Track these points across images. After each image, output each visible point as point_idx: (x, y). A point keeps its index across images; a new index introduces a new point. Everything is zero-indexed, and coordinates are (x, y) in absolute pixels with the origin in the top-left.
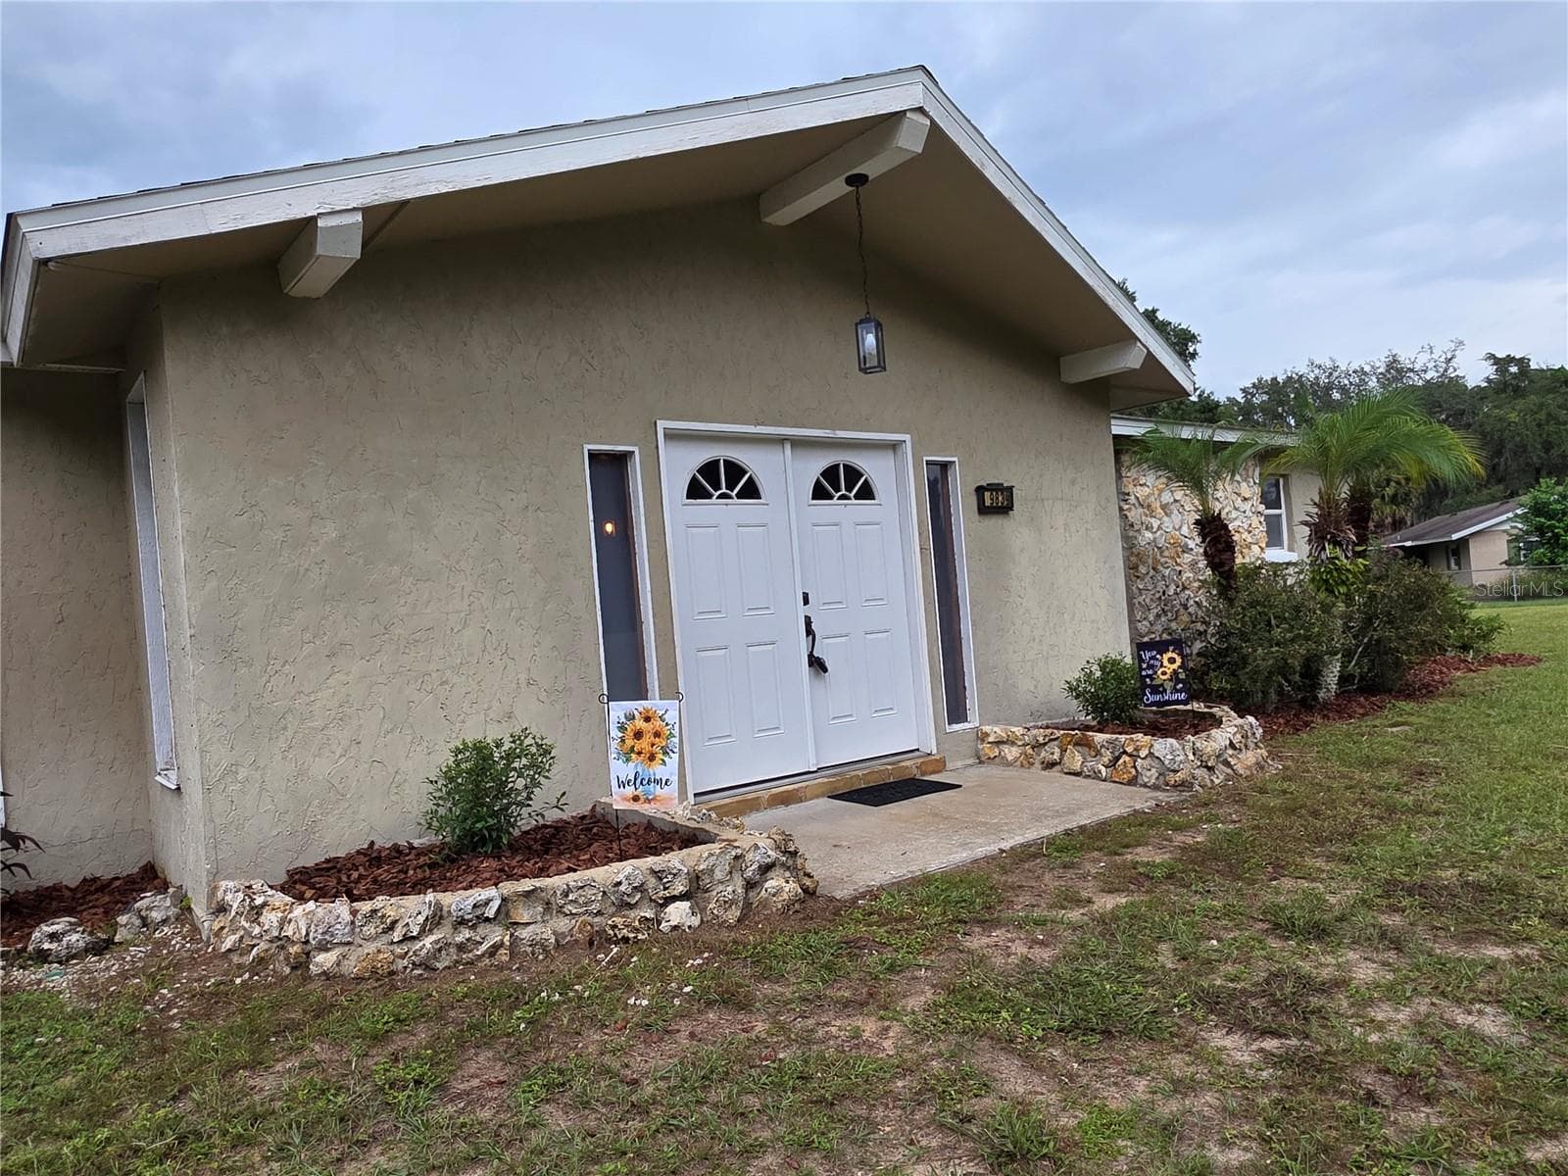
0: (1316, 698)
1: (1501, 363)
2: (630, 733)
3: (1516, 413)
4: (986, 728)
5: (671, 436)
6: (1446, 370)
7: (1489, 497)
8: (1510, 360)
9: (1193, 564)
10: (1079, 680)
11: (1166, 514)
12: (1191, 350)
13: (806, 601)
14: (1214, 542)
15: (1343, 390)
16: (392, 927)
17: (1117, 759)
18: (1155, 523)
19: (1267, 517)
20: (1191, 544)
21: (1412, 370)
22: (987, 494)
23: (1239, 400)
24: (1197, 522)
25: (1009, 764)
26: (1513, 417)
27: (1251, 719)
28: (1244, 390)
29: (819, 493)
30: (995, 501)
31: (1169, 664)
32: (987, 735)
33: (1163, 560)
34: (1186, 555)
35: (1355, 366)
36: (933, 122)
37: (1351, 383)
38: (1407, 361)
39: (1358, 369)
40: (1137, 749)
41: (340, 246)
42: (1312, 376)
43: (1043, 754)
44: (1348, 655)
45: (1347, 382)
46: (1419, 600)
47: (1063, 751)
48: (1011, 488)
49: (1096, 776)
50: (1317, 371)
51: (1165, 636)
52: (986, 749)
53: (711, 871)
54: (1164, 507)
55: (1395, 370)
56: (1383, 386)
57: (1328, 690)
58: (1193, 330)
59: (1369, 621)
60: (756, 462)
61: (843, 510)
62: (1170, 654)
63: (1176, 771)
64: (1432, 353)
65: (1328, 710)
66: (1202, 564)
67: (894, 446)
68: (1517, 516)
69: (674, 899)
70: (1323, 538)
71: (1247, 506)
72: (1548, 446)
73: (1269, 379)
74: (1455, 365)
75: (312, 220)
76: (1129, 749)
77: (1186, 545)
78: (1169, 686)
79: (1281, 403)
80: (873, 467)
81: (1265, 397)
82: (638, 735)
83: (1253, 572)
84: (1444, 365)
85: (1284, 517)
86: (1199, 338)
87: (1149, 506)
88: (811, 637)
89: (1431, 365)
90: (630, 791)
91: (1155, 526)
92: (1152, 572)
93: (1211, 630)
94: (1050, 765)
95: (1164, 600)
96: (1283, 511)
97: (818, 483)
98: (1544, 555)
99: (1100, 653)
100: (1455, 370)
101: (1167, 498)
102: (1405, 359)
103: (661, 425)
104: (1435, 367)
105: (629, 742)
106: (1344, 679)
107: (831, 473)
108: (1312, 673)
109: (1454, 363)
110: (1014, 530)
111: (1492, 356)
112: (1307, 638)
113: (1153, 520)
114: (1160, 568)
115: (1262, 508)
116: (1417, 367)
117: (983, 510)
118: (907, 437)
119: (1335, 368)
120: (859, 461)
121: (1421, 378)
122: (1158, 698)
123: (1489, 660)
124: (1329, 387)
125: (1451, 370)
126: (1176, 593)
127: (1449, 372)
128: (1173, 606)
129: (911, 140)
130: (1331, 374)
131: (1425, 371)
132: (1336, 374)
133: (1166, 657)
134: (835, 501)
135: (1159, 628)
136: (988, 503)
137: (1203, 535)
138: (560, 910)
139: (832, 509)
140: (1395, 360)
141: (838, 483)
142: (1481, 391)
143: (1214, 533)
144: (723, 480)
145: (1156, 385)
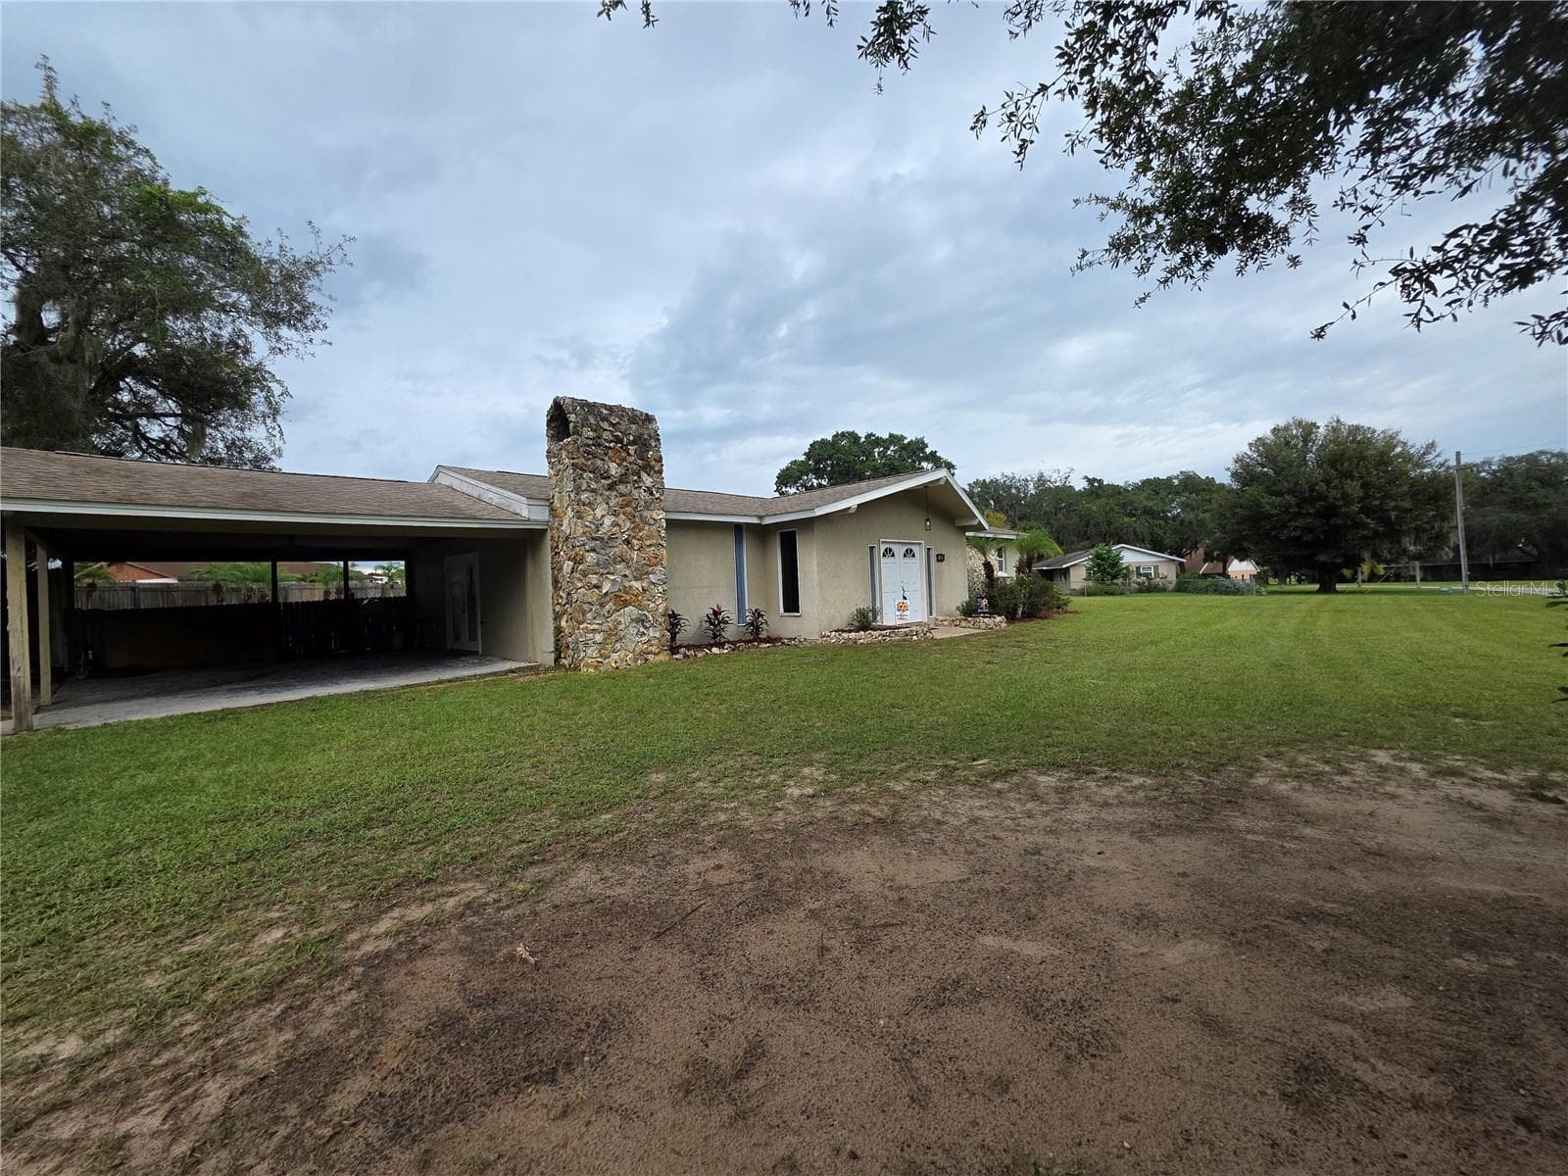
0: (1017, 615)
1: (1091, 481)
2: (899, 606)
3: (1095, 506)
5: (882, 543)
6: (1065, 482)
8: (1094, 480)
9: (982, 576)
10: (959, 605)
11: (976, 561)
13: (902, 582)
14: (987, 569)
15: (1017, 488)
17: (971, 623)
19: (999, 560)
20: (982, 570)
21: (1049, 481)
24: (983, 565)
25: (945, 626)
26: (1094, 508)
27: (1003, 617)
29: (905, 555)
30: (940, 558)
31: (985, 603)
32: (939, 618)
34: (981, 573)
35: (1023, 477)
39: (1025, 479)
40: (980, 621)
41: (853, 511)
43: (954, 623)
44: (1025, 604)
46: (1045, 590)
47: (959, 622)
48: (944, 555)
51: (976, 596)
53: (919, 631)
55: (1041, 480)
56: (1036, 488)
57: (1021, 613)
58: (954, 463)
59: (1030, 596)
60: (894, 548)
61: (909, 560)
64: (1059, 473)
65: (1020, 619)
66: (984, 576)
67: (920, 544)
68: (1090, 558)
70: (1019, 571)
71: (994, 557)
72: (1109, 524)
74: (1070, 480)
75: (850, 507)
76: (976, 620)
78: (984, 608)
79: (987, 493)
80: (916, 549)
82: (901, 606)
83: (999, 579)
85: (1004, 561)
87: (971, 558)
88: (903, 591)
90: (899, 617)
92: (972, 578)
94: (958, 625)
95: (974, 585)
97: (905, 553)
98: (1099, 577)
99: (963, 600)
100: (1069, 483)
101: (974, 554)
102: (1047, 475)
103: (881, 541)
105: (899, 608)
106: (1024, 611)
107: (907, 551)
108: (1016, 608)
110: (944, 566)
111: (1086, 477)
112: (1014, 598)
114: (974, 577)
115: (997, 558)
116: (1052, 480)
117: (938, 560)
118: (922, 542)
120: (913, 547)
121: (1053, 485)
122: (982, 611)
123: (1066, 612)
124: (1010, 487)
126: (978, 582)
129: (942, 482)
131: (1055, 482)
133: (983, 600)
134: (908, 557)
135: (974, 594)
137: (985, 568)
139: (907, 560)
140: (1042, 475)
141: (909, 553)
142: (1081, 494)
143: (988, 566)
144: (889, 552)
145: (980, 528)
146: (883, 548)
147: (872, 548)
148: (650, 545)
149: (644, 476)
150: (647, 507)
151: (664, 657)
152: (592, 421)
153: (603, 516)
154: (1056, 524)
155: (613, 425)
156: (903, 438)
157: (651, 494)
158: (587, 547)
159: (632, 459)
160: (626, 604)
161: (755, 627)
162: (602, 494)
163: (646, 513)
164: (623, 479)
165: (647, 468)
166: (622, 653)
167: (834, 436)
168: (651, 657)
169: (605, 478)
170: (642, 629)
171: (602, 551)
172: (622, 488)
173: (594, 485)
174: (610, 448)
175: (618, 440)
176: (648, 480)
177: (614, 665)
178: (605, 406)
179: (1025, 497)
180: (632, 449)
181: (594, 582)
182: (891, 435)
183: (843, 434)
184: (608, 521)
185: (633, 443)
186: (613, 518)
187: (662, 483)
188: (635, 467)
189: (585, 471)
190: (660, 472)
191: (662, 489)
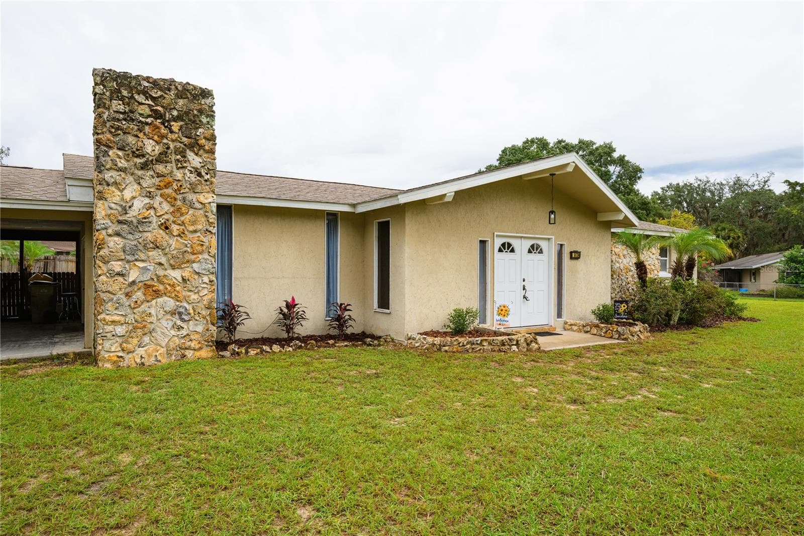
0: (669, 323)
1: (792, 185)
2: (500, 310)
3: (797, 210)
4: (568, 321)
5: (497, 236)
6: (764, 186)
7: (778, 249)
8: (797, 183)
9: (632, 276)
10: (595, 310)
11: (625, 258)
12: (639, 175)
13: (524, 281)
14: (641, 270)
15: (712, 193)
16: (459, 343)
17: (607, 331)
18: (620, 261)
19: (661, 260)
20: (632, 269)
21: (747, 185)
22: (573, 254)
23: (660, 192)
24: (635, 263)
25: (574, 331)
26: (795, 212)
27: (646, 325)
28: (662, 188)
29: (530, 252)
30: (575, 256)
31: (623, 308)
32: (567, 322)
33: (622, 273)
34: (630, 272)
36: (576, 164)
37: (715, 189)
38: (745, 181)
39: (719, 182)
40: (613, 329)
41: (449, 198)
42: (696, 185)
43: (585, 329)
44: (682, 311)
45: (713, 188)
47: (591, 328)
48: (580, 252)
49: (601, 336)
50: (699, 182)
51: (620, 299)
52: (567, 326)
53: (520, 340)
54: (624, 256)
55: (738, 184)
56: (732, 191)
57: (674, 322)
58: (641, 167)
60: (515, 243)
61: (535, 256)
62: (624, 305)
63: (624, 335)
64: (757, 177)
65: (673, 328)
66: (636, 276)
67: (549, 239)
68: (781, 261)
69: (513, 345)
70: (676, 274)
71: (654, 256)
73: (675, 184)
74: (769, 184)
75: (446, 194)
76: (611, 329)
77: (630, 269)
78: (623, 313)
79: (680, 196)
80: (544, 245)
81: (673, 193)
82: (502, 310)
83: (653, 281)
84: (763, 184)
85: (668, 261)
86: (643, 171)
87: (619, 255)
88: (525, 291)
89: (757, 183)
90: (499, 322)
91: (620, 262)
92: (618, 277)
93: (637, 299)
94: (587, 332)
95: (620, 286)
96: (667, 259)
97: (529, 249)
98: (793, 279)
99: (602, 303)
100: (769, 187)
101: (625, 252)
103: (496, 233)
104: (759, 184)
105: (500, 312)
106: (680, 319)
107: (532, 246)
108: (669, 315)
109: (768, 183)
110: (580, 264)
111: (788, 181)
112: (668, 304)
113: (620, 260)
114: (621, 276)
115: (659, 257)
116: (750, 184)
117: (571, 258)
118: (553, 237)
119: (708, 182)
120: (541, 243)
121: (751, 189)
122: (619, 317)
123: (740, 319)
124: (704, 191)
125: (766, 186)
126: (625, 285)
127: (765, 187)
128: (624, 289)
129: (570, 169)
130: (706, 184)
131: (753, 186)
132: (708, 184)
133: (622, 305)
134: (533, 254)
135: (618, 296)
136: (573, 256)
137: (637, 268)
138: (491, 344)
139: (532, 256)
140: (739, 179)
141: (534, 249)
142: (781, 198)
143: (641, 268)
144: (507, 247)
145: (627, 223)
146: (498, 243)
147: (483, 243)
148: (195, 231)
149: (190, 155)
150: (193, 189)
151: (205, 353)
152: (125, 93)
153: (134, 198)
154: (751, 227)
155: (154, 99)
156: (593, 143)
157: (199, 175)
158: (110, 231)
159: (174, 136)
160: (157, 294)
161: (340, 321)
162: (132, 174)
163: (191, 196)
164: (162, 158)
165: (195, 146)
166: (152, 347)
167: (524, 143)
168: (189, 354)
169: (138, 156)
170: (179, 323)
171: (130, 236)
172: (160, 168)
173: (122, 163)
174: (147, 124)
175: (157, 115)
176: (195, 160)
177: (138, 361)
178: (147, 79)
179: (720, 200)
180: (176, 126)
181: (118, 269)
182: (581, 142)
183: (532, 141)
184: (138, 204)
185: (176, 119)
186: (147, 200)
187: (213, 164)
188: (178, 145)
189: (110, 147)
190: (212, 151)
191: (213, 171)
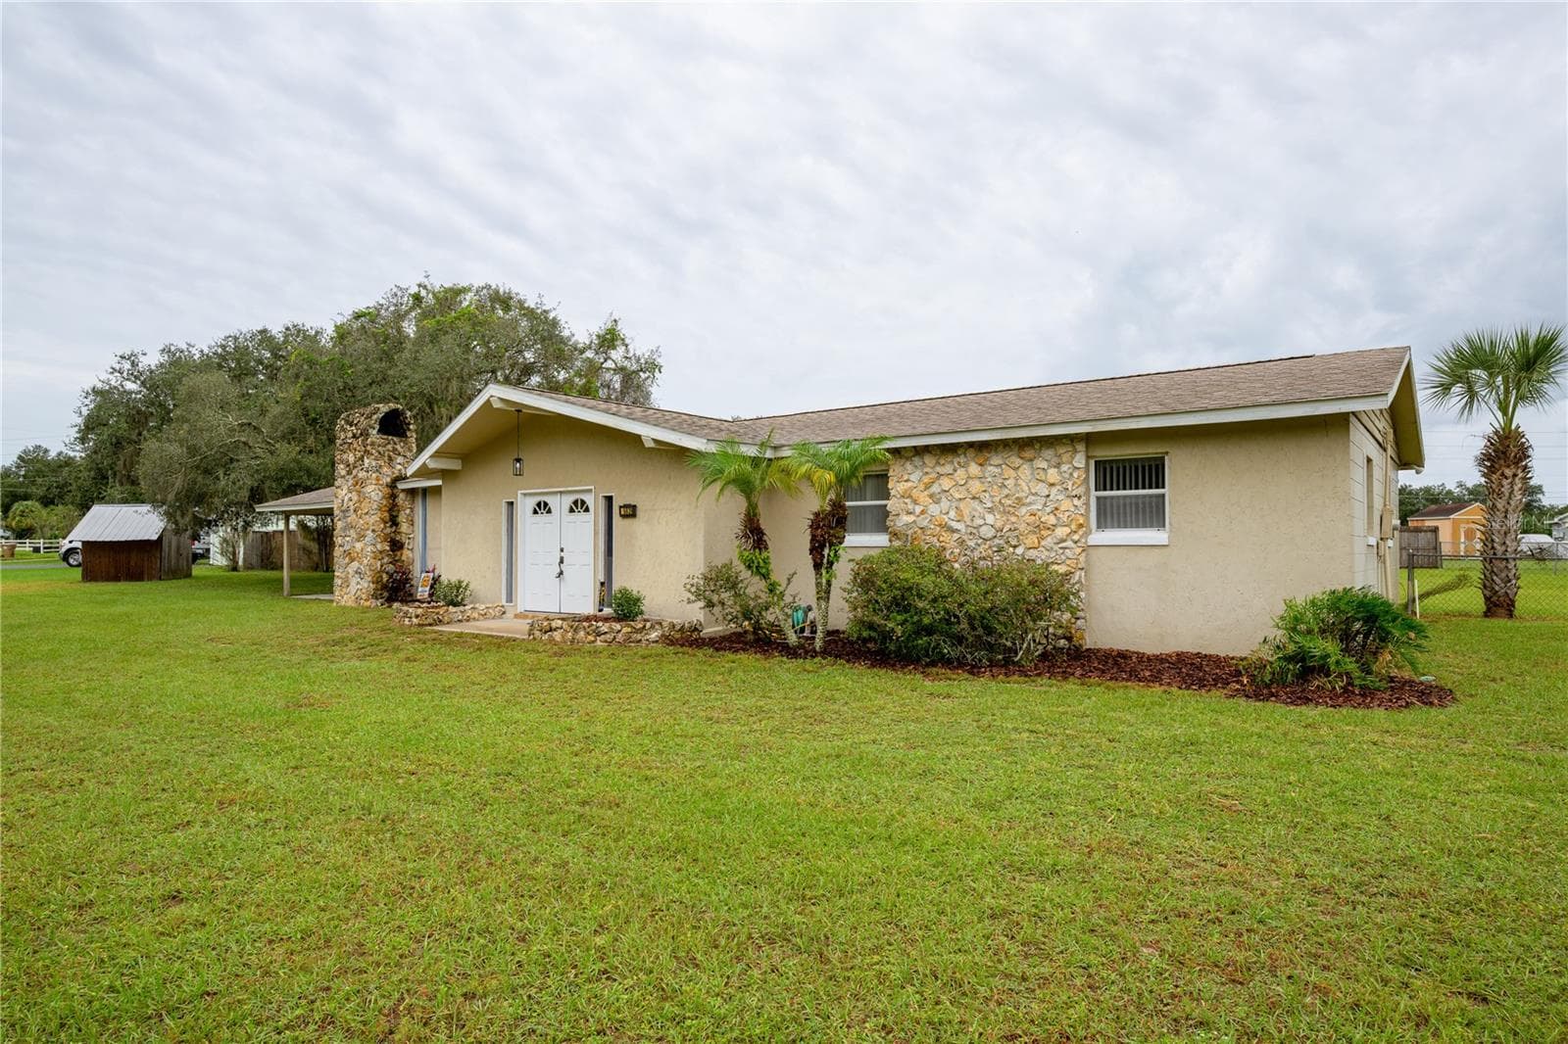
5: (524, 494)
11: (934, 502)
13: (562, 550)
18: (918, 509)
22: (627, 509)
29: (572, 510)
30: (631, 512)
48: (635, 506)
54: (931, 496)
60: (552, 501)
67: (591, 490)
71: (1051, 490)
80: (589, 500)
85: (1167, 497)
87: (909, 496)
88: (562, 564)
91: (918, 511)
96: (1166, 491)
97: (571, 507)
101: (934, 489)
103: (520, 491)
107: (575, 503)
110: (637, 525)
117: (625, 516)
118: (593, 487)
120: (585, 497)
134: (576, 513)
136: (622, 513)
139: (575, 516)
141: (579, 506)
144: (542, 507)
146: (532, 502)
147: (511, 505)
148: (366, 514)
160: (352, 559)
166: (349, 596)
168: (362, 602)
169: (348, 466)
173: (343, 473)
184: (347, 498)
